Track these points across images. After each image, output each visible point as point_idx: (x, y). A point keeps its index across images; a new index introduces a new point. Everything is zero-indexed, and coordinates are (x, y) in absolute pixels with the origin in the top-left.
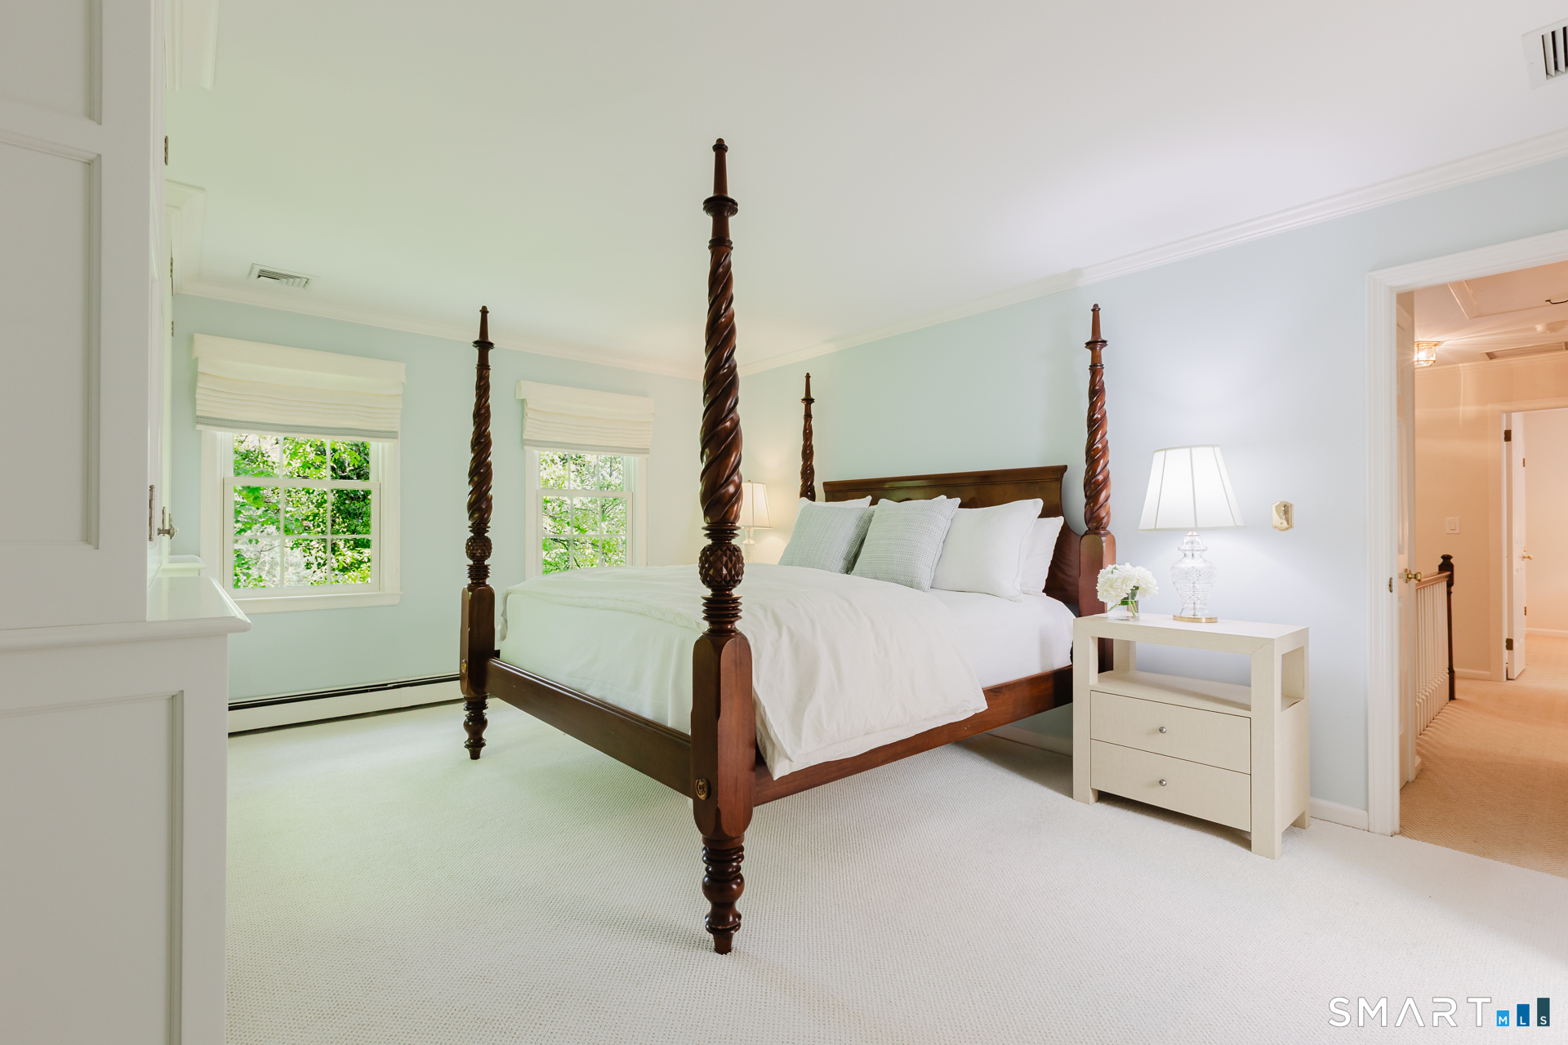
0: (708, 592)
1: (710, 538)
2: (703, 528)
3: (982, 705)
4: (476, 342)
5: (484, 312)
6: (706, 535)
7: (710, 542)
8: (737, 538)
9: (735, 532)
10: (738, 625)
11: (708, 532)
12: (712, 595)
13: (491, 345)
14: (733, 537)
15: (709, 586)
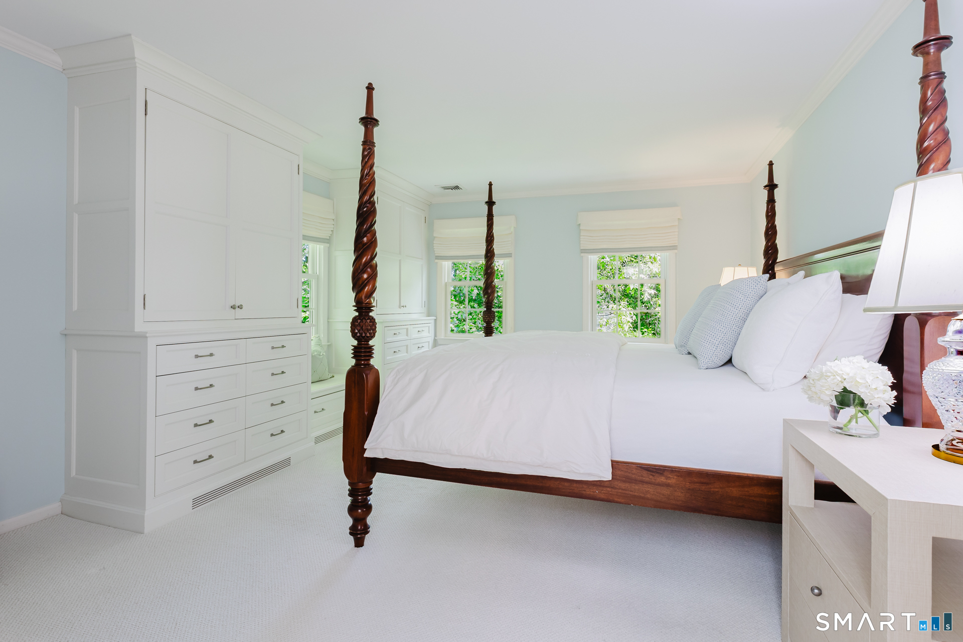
0: (355, 343)
1: (357, 311)
2: (354, 306)
3: (606, 475)
4: (486, 202)
5: (490, 185)
6: (355, 310)
7: (357, 314)
8: (373, 312)
9: (372, 309)
10: (372, 362)
11: (356, 308)
12: (357, 344)
13: (494, 203)
14: (371, 312)
15: (356, 339)
